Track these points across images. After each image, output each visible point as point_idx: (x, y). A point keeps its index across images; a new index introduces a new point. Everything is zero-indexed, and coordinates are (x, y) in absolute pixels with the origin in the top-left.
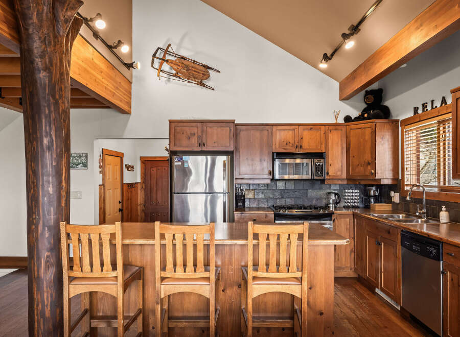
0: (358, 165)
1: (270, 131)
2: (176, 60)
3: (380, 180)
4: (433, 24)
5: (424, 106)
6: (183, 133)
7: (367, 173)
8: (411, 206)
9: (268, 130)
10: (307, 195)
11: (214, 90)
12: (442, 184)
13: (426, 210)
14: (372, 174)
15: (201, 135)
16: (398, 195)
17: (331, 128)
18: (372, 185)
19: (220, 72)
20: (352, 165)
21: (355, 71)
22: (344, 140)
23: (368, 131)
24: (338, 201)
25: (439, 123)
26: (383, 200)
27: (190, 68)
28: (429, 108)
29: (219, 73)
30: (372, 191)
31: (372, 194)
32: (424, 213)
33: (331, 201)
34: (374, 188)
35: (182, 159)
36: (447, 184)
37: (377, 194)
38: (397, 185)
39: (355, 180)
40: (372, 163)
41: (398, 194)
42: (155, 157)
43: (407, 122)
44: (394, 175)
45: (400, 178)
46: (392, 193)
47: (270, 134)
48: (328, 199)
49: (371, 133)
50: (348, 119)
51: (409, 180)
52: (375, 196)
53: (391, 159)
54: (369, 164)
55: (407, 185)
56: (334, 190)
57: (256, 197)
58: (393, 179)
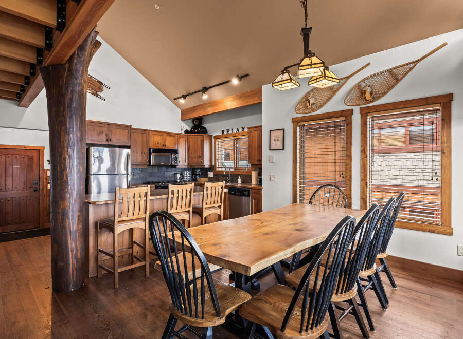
0: (194, 158)
1: (148, 135)
3: (204, 165)
4: (246, 101)
5: (228, 131)
7: (199, 162)
9: (146, 134)
11: (105, 100)
14: (201, 162)
15: (108, 133)
16: (212, 173)
17: (180, 136)
18: (199, 168)
21: (195, 107)
22: (187, 143)
23: (199, 140)
24: (182, 178)
25: (235, 139)
26: (204, 176)
28: (230, 132)
29: (109, 89)
31: (198, 173)
32: (229, 180)
33: (178, 178)
34: (199, 170)
37: (200, 173)
38: (212, 168)
39: (191, 166)
40: (202, 156)
42: (5, 146)
43: (217, 137)
44: (210, 163)
45: (214, 165)
46: (209, 172)
47: (148, 137)
49: (201, 141)
50: (186, 132)
51: (219, 165)
52: (199, 175)
53: (209, 155)
54: (200, 157)
55: (218, 168)
56: (178, 172)
58: (210, 165)
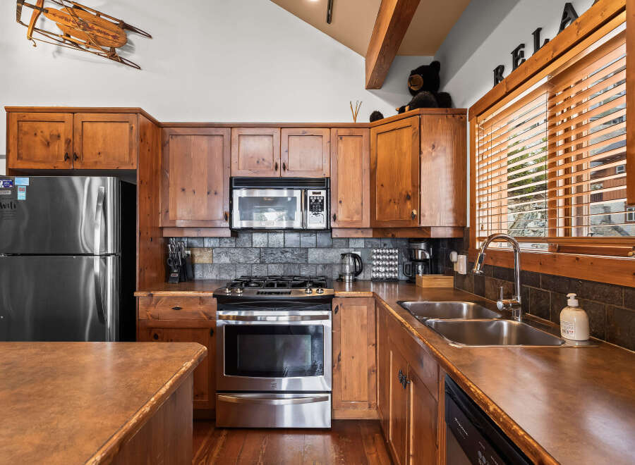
0: (390, 200)
1: (227, 137)
2: (62, 10)
3: (428, 228)
5: (517, 54)
6: (36, 134)
7: (406, 217)
8: (487, 283)
9: (222, 136)
10: (307, 258)
11: (139, 68)
12: (561, 233)
13: (522, 300)
14: (413, 217)
15: (71, 137)
16: (463, 258)
17: (342, 132)
18: (420, 240)
19: (150, 37)
20: (381, 202)
22: (365, 155)
23: (407, 134)
24: (358, 269)
26: (440, 268)
27: (90, 25)
28: (529, 54)
29: (147, 39)
30: (420, 252)
31: (420, 257)
32: (515, 306)
33: (347, 269)
34: (423, 246)
35: (12, 183)
36: (574, 234)
37: (428, 257)
38: (462, 240)
39: (385, 229)
40: (414, 195)
41: (465, 257)
44: (456, 221)
45: (468, 225)
46: (454, 256)
47: (227, 143)
48: (342, 264)
49: (413, 135)
50: (375, 118)
51: (485, 228)
52: (424, 261)
53: (450, 188)
54: (408, 197)
55: (481, 239)
56: (356, 249)
57: (215, 261)
58: (455, 228)
